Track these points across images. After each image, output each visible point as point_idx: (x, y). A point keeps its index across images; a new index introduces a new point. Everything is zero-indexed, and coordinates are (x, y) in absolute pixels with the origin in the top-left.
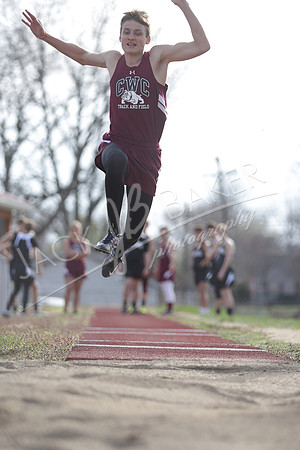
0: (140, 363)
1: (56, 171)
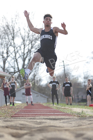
0: (32, 118)
1: (18, 65)
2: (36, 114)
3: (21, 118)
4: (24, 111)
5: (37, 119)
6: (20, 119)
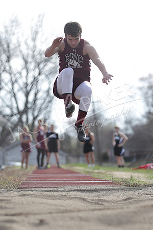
0: (52, 189)
1: (17, 103)
5: (61, 191)
6: (33, 191)
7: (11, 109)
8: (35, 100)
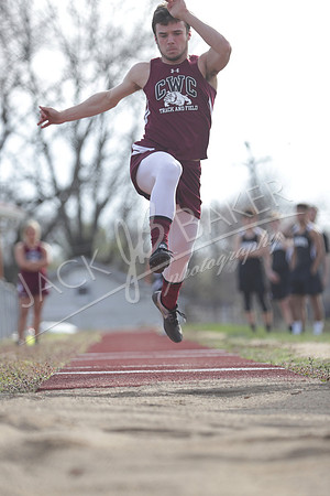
1: (52, 169)
2: (144, 376)
3: (77, 391)
4: (92, 363)
5: (149, 395)
6: (75, 396)
7: (38, 184)
8: (99, 159)
